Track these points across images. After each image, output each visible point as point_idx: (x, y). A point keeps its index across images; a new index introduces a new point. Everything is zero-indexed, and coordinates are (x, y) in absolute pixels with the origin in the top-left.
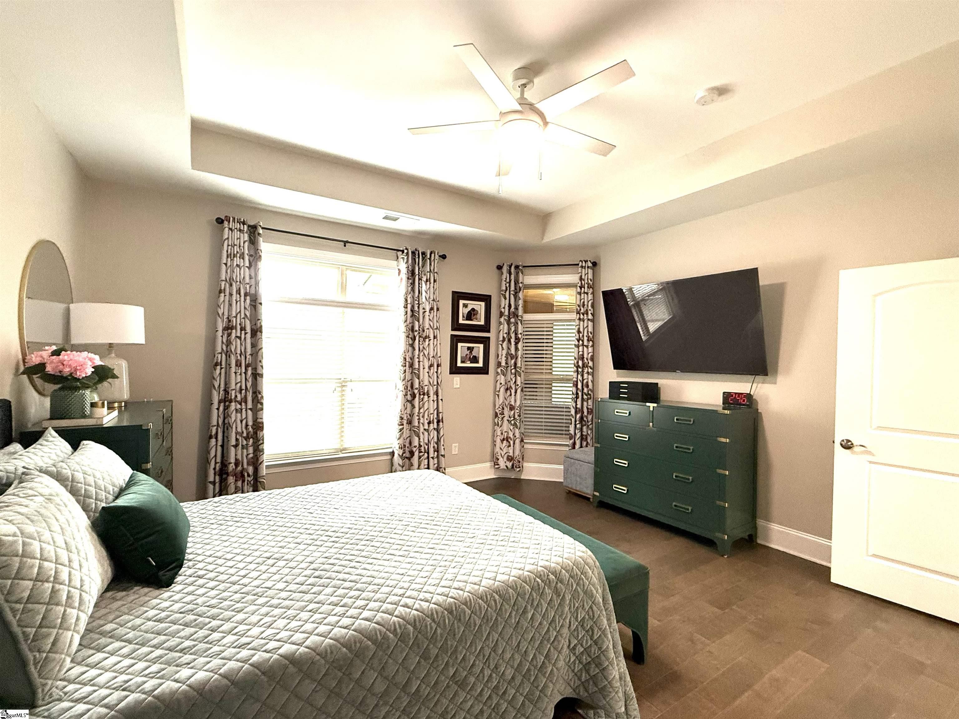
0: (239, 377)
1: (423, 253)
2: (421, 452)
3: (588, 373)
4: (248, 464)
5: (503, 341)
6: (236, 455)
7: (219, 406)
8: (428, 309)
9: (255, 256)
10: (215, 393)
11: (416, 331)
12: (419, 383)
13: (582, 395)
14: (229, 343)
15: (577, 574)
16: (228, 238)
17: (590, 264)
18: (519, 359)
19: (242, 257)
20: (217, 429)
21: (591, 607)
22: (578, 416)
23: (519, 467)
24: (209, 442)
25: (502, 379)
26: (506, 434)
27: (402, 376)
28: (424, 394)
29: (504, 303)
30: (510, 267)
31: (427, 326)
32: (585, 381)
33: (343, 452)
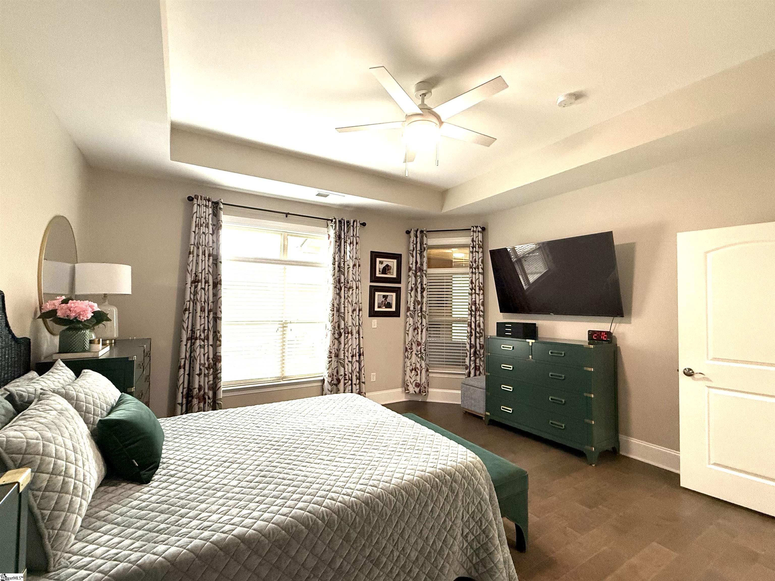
0: (203, 320)
1: (348, 222)
2: (346, 380)
3: (480, 315)
4: (209, 389)
5: (412, 290)
6: (199, 382)
7: (187, 343)
8: (351, 266)
9: (217, 226)
10: (184, 332)
11: (342, 283)
12: (345, 324)
13: (475, 334)
14: (196, 293)
15: (468, 476)
16: (197, 212)
17: (480, 229)
18: (424, 305)
19: (207, 226)
20: (185, 362)
21: (480, 503)
22: (472, 350)
23: (425, 392)
24: (178, 371)
25: (411, 321)
26: (414, 365)
27: (331, 319)
28: (348, 333)
29: (412, 260)
30: (417, 232)
31: (351, 279)
32: (478, 322)
33: (284, 379)
